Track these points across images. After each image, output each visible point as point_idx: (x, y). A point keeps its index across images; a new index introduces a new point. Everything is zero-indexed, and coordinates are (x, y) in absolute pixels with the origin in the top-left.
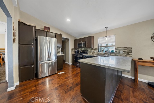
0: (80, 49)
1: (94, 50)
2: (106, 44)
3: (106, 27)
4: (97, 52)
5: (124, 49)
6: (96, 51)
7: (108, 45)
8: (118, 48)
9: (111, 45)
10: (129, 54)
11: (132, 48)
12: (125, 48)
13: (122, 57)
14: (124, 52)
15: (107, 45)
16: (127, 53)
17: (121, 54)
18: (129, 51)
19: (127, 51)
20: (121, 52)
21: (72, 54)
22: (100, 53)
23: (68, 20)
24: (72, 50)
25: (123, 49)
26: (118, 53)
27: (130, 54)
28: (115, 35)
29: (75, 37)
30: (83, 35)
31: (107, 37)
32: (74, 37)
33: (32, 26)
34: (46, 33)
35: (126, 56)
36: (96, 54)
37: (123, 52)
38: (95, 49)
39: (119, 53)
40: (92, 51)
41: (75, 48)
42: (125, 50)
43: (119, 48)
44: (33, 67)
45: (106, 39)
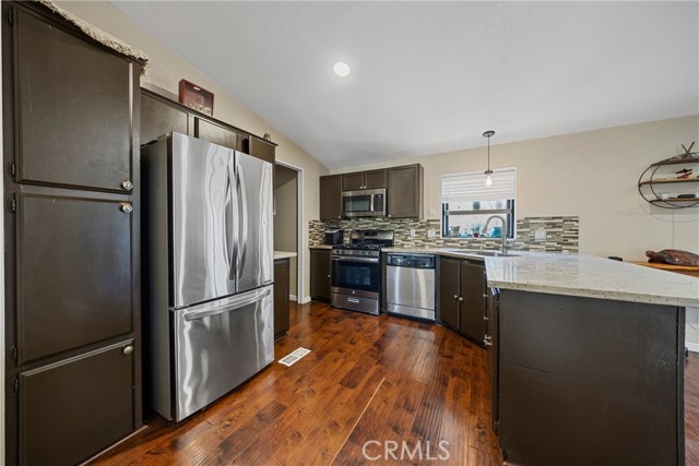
0: (347, 226)
1: (422, 227)
2: (472, 204)
3: (489, 133)
4: (438, 238)
5: (552, 224)
6: (431, 233)
7: (481, 209)
8: (527, 219)
9: (494, 208)
10: (570, 241)
11: (577, 221)
12: (554, 218)
13: (545, 254)
14: (549, 237)
15: (477, 206)
16: (561, 240)
17: (538, 243)
18: (568, 233)
19: (561, 230)
20: (540, 234)
21: (311, 249)
22: (453, 242)
23: (342, 69)
24: (311, 227)
25: (548, 224)
26: (527, 238)
27: (572, 244)
28: (515, 168)
29: (322, 166)
30: (372, 156)
31: (492, 172)
32: (320, 164)
33: (122, 55)
34: (196, 120)
35: (559, 250)
36: (434, 247)
37: (548, 233)
38: (429, 225)
39: (532, 241)
40: (413, 231)
41: (322, 220)
42: (553, 227)
43: (531, 221)
44: (129, 348)
45: (489, 181)
